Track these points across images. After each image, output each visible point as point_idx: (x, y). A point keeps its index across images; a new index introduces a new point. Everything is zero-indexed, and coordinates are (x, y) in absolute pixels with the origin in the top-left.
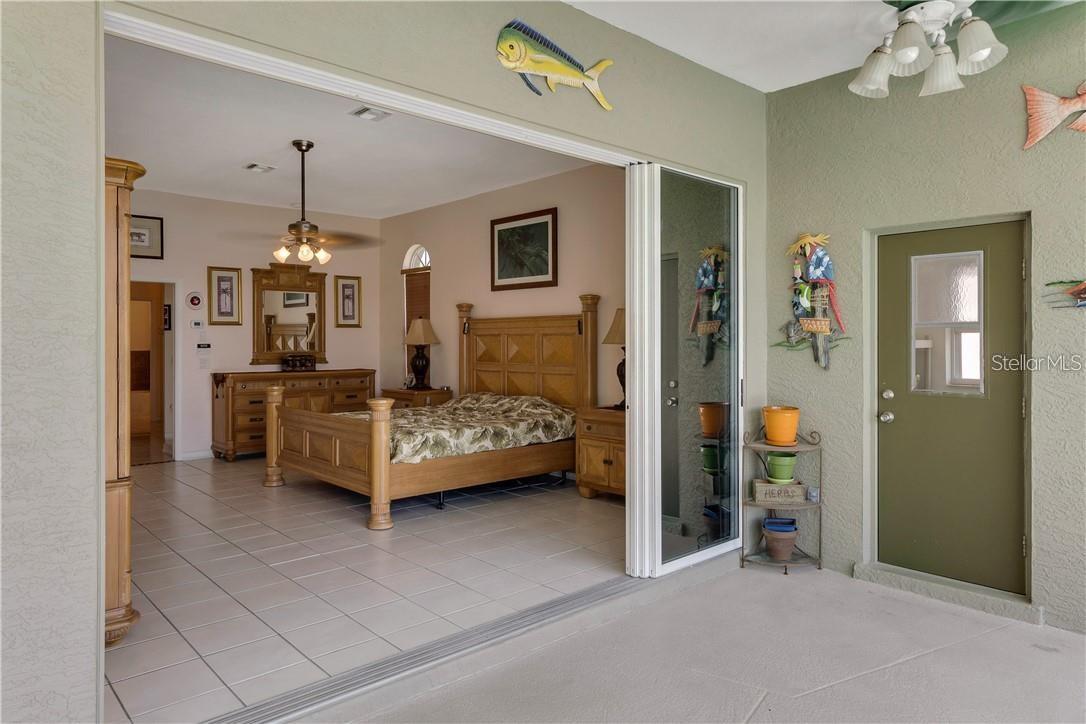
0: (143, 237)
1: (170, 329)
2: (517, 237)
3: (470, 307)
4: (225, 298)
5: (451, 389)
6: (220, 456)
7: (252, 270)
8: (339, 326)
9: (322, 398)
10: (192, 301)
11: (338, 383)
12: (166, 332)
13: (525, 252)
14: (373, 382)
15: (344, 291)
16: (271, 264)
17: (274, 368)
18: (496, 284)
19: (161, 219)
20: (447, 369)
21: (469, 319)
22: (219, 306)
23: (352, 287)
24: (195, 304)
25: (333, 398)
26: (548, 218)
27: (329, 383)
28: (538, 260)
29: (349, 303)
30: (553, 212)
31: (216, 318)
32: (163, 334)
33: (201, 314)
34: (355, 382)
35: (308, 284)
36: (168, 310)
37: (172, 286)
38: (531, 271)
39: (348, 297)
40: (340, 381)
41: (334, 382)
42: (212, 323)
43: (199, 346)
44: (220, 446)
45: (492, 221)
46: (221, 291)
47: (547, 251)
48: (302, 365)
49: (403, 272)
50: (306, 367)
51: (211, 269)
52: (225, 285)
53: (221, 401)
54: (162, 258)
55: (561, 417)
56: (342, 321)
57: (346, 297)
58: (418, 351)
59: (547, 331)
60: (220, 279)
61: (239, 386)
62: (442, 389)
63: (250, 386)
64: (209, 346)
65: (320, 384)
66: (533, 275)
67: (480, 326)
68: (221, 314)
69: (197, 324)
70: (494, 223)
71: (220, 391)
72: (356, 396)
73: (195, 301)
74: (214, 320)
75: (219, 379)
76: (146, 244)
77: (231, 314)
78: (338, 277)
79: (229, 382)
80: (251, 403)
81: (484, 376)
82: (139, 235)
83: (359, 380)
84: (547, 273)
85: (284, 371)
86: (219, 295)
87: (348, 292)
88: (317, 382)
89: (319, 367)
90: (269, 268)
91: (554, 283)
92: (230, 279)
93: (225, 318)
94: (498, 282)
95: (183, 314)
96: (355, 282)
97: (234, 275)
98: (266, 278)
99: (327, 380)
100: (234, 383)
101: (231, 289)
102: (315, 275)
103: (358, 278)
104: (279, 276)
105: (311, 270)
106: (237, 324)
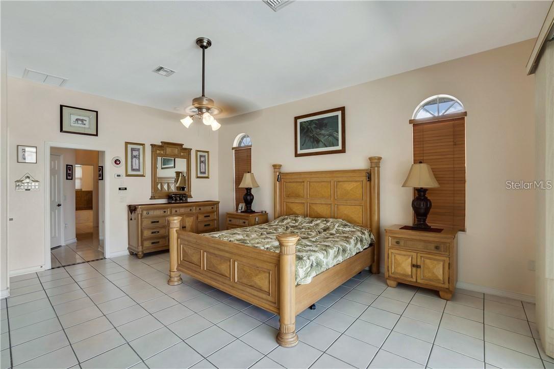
0: (84, 122)
1: (102, 179)
2: (314, 125)
3: (280, 166)
4: (135, 161)
5: (267, 212)
6: (133, 254)
7: (151, 145)
8: (198, 177)
9: (192, 218)
10: (115, 162)
11: (200, 209)
12: (100, 181)
13: (320, 134)
14: (218, 208)
15: (200, 159)
16: (162, 142)
17: (164, 201)
18: (298, 153)
19: (97, 112)
20: (264, 201)
21: (280, 173)
22: (132, 165)
23: (205, 156)
24: (117, 164)
25: (197, 218)
26: (339, 113)
27: (196, 209)
28: (330, 138)
29: (203, 165)
30: (343, 109)
31: (130, 172)
32: (98, 182)
33: (121, 169)
34: (209, 208)
35: (182, 154)
36: (101, 169)
37: (103, 152)
38: (325, 144)
39: (202, 162)
40: (201, 208)
41: (198, 208)
42: (127, 175)
43: (120, 189)
44: (133, 248)
45: (295, 118)
46: (133, 157)
47: (338, 133)
48: (181, 199)
49: (233, 149)
50: (182, 200)
51: (127, 143)
52: (135, 153)
53: (133, 222)
54: (97, 135)
55: (363, 233)
56: (199, 175)
57: (201, 162)
58: (247, 192)
59: (340, 179)
60: (133, 150)
61: (145, 212)
62: (262, 212)
63: (152, 213)
64: (126, 189)
65: (191, 210)
66: (326, 147)
67: (288, 177)
68: (133, 170)
69: (119, 176)
70: (296, 118)
71: (133, 216)
72: (209, 216)
73: (117, 162)
74: (129, 174)
75: (132, 209)
76: (87, 126)
77: (138, 170)
78: (197, 151)
79: (139, 210)
80: (153, 222)
81: (291, 205)
82: (82, 120)
83: (211, 207)
84: (338, 145)
85: (169, 203)
86: (132, 159)
87: (202, 159)
88: (189, 210)
89: (189, 200)
90: (161, 144)
91: (343, 151)
92: (138, 150)
93: (136, 173)
94: (299, 152)
95: (110, 170)
96: (206, 154)
97: (141, 147)
98: (159, 150)
99: (194, 208)
100: (142, 211)
101: (139, 155)
102: (186, 149)
103: (208, 152)
104: (166, 149)
105: (184, 147)
106: (143, 176)
